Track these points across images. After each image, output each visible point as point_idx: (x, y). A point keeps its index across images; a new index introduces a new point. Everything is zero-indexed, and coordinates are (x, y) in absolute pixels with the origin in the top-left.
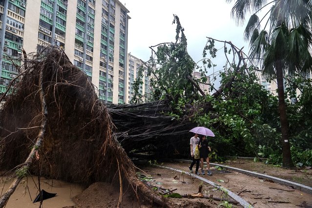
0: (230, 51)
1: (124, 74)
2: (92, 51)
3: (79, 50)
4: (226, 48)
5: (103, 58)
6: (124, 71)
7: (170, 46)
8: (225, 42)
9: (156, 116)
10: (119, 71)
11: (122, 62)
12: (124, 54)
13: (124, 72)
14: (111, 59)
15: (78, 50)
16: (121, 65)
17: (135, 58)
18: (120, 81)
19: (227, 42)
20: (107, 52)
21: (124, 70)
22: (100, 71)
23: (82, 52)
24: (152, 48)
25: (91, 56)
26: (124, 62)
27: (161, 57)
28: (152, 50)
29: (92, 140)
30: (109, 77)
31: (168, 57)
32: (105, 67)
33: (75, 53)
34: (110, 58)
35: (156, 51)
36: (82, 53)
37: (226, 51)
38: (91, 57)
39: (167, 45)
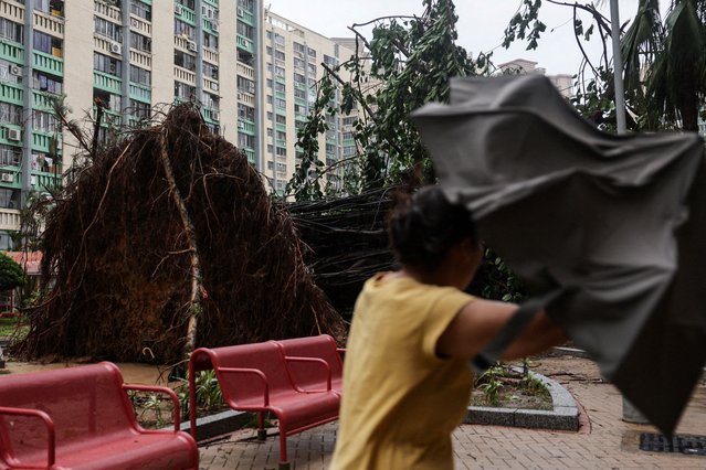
0: (590, 31)
1: (255, 88)
2: (149, 16)
3: (108, 18)
4: (577, 23)
5: (185, 36)
6: (255, 76)
7: (410, 26)
8: (576, 6)
9: (376, 227)
10: (239, 77)
11: (248, 48)
12: (253, 18)
13: (255, 82)
14: (212, 38)
15: (104, 17)
16: (245, 57)
17: (288, 23)
18: (241, 113)
19: (581, 7)
20: (195, 17)
21: (254, 73)
22: (177, 83)
23: (119, 23)
24: (355, 28)
25: (146, 34)
26: (253, 45)
27: (383, 58)
28: (358, 34)
29: (262, 276)
30: (206, 100)
31: (404, 58)
32: (193, 68)
33: (97, 30)
34: (207, 36)
35: (370, 38)
36: (118, 27)
37: (578, 31)
38: (145, 38)
39: (400, 22)
